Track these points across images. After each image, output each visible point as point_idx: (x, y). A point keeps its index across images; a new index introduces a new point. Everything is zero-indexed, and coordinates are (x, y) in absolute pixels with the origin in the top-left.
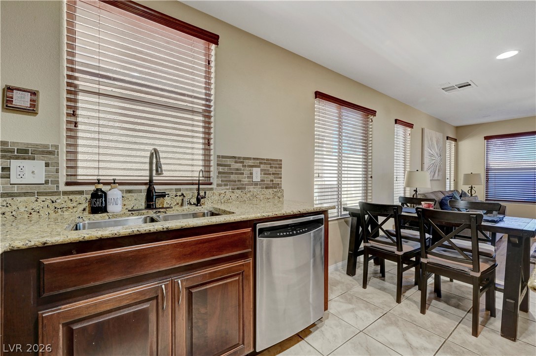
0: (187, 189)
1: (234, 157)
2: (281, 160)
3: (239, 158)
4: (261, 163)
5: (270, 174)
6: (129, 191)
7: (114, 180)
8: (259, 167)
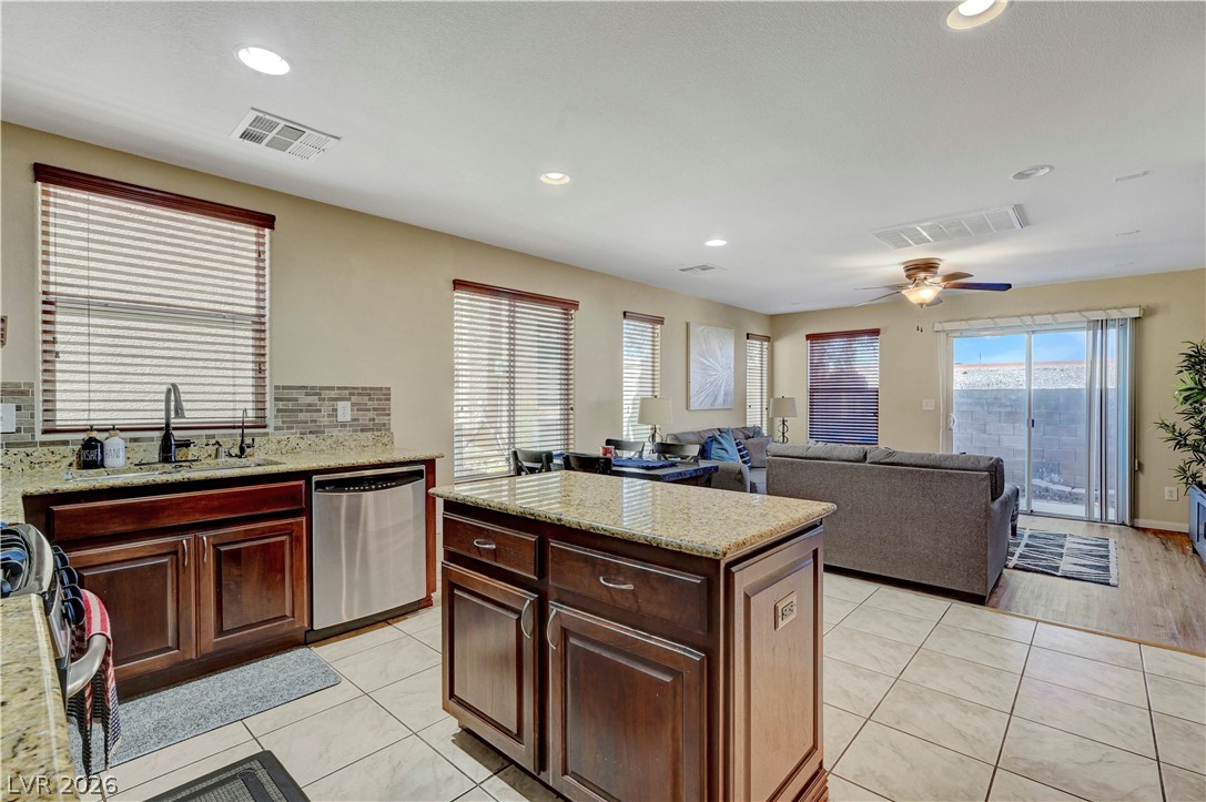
0: (225, 435)
1: (305, 387)
2: (389, 389)
3: (313, 388)
4: (353, 394)
5: (369, 410)
6: (135, 440)
7: (114, 426)
8: (349, 399)
